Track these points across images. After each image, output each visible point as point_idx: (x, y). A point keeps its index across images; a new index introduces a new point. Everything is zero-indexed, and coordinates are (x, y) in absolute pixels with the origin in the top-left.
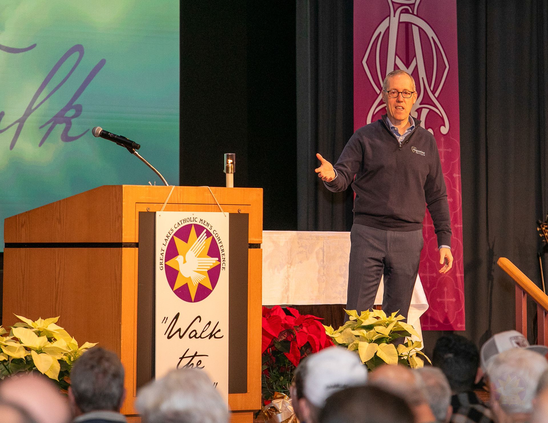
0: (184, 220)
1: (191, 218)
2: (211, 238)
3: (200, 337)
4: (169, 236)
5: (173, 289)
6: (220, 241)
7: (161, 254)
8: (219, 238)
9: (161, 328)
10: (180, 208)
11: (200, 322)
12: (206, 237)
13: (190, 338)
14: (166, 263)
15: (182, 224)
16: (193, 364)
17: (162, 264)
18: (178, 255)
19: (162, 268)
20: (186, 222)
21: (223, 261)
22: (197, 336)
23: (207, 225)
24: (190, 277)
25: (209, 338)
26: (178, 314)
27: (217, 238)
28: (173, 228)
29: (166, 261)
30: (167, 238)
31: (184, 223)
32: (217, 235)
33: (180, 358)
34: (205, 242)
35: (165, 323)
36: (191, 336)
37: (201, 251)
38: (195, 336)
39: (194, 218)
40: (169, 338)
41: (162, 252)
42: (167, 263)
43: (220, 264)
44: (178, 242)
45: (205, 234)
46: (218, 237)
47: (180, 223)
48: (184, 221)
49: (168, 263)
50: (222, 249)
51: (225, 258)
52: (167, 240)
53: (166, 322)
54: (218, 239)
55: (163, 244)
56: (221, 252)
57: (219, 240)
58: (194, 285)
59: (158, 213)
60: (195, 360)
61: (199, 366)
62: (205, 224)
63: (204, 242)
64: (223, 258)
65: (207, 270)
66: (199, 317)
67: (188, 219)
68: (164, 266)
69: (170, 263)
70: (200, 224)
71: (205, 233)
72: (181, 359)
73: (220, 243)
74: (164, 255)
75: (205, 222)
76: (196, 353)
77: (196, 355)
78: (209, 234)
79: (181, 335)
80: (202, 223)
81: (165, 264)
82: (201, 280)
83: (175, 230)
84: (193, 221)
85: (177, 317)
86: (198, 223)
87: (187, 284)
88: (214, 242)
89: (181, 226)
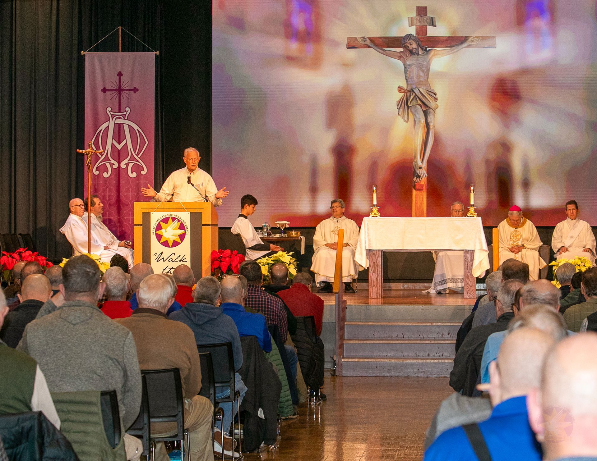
0: (165, 215)
2: (180, 222)
3: (175, 261)
4: (157, 222)
5: (160, 242)
6: (185, 223)
7: (153, 229)
9: (153, 258)
10: (164, 211)
11: (174, 255)
12: (177, 222)
13: (169, 261)
21: (187, 231)
24: (169, 238)
26: (162, 252)
28: (160, 218)
35: (155, 256)
37: (174, 227)
38: (172, 261)
40: (157, 261)
46: (184, 221)
47: (163, 216)
49: (157, 232)
50: (186, 226)
55: (154, 225)
58: (171, 241)
59: (151, 213)
62: (177, 216)
63: (176, 224)
65: (178, 235)
66: (174, 253)
67: (168, 215)
68: (155, 233)
69: (158, 232)
70: (174, 217)
71: (177, 220)
72: (164, 269)
74: (155, 229)
77: (172, 268)
78: (179, 221)
79: (164, 260)
80: (175, 216)
81: (156, 233)
82: (175, 239)
83: (161, 219)
84: (171, 215)
85: (162, 253)
86: (173, 216)
87: (167, 240)
88: (182, 224)
89: (164, 218)
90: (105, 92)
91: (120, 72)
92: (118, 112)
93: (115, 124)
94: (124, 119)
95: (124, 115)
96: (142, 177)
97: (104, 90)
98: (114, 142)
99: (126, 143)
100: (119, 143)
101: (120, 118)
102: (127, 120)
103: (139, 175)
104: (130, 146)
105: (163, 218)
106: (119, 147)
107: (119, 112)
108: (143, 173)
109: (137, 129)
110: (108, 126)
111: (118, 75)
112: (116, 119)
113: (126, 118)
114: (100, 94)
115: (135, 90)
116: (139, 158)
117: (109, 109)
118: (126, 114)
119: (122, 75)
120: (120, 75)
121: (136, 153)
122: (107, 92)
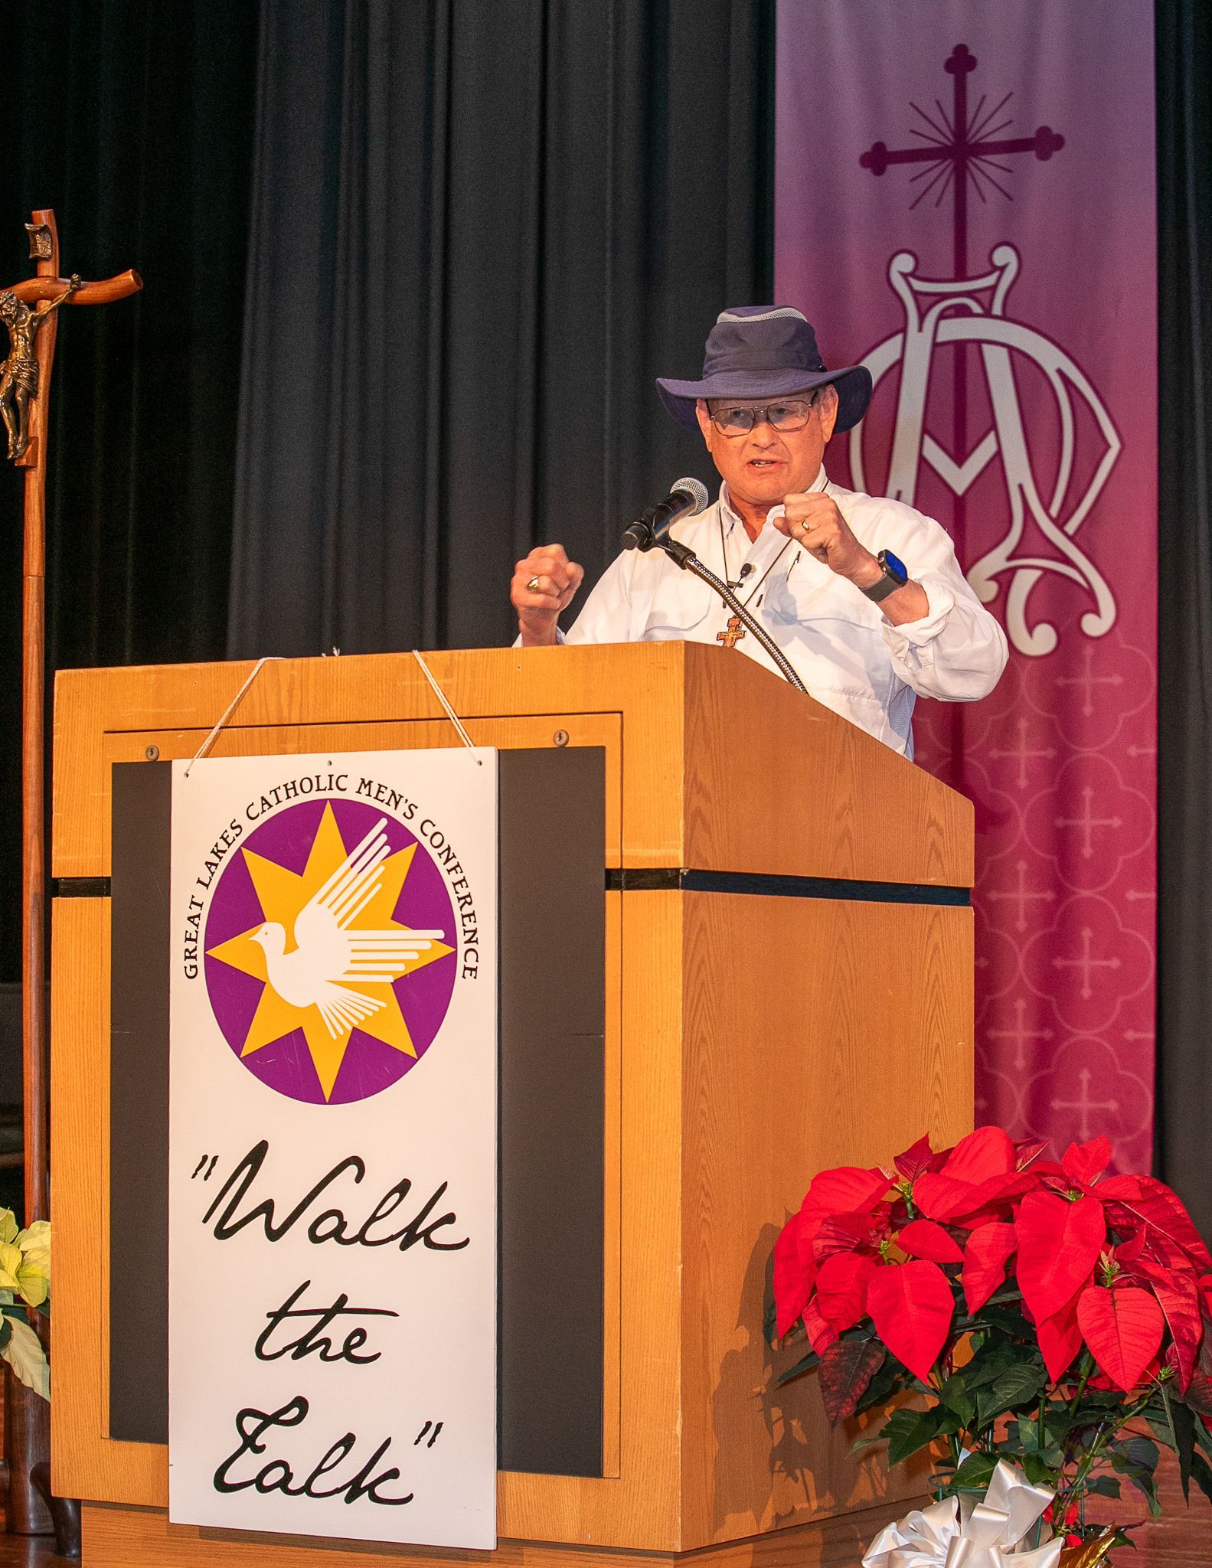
0: (290, 786)
1: (318, 777)
2: (409, 852)
3: (361, 1237)
4: (224, 852)
5: (238, 1052)
6: (452, 864)
7: (189, 919)
8: (449, 849)
10: (286, 743)
11: (358, 1179)
12: (387, 849)
13: (315, 1239)
14: (211, 952)
15: (279, 802)
16: (327, 1342)
17: (195, 957)
18: (262, 919)
19: (194, 970)
20: (296, 794)
21: (469, 941)
22: (346, 1235)
23: (392, 802)
24: (314, 1006)
25: (404, 1247)
27: (440, 850)
28: (243, 820)
29: (209, 944)
30: (215, 860)
31: (289, 797)
32: (437, 840)
33: (269, 1315)
34: (382, 869)
35: (206, 1178)
36: (321, 1231)
37: (362, 905)
38: (338, 1235)
39: (331, 776)
40: (222, 1233)
41: (196, 910)
42: (216, 952)
43: (455, 954)
44: (262, 871)
45: (384, 838)
46: (444, 847)
47: (272, 799)
48: (287, 790)
49: (219, 952)
50: (460, 896)
51: (475, 931)
52: (216, 865)
53: (209, 1173)
54: (445, 856)
55: (199, 881)
56: (456, 905)
57: (448, 860)
58: (334, 1036)
59: (179, 766)
60: (338, 1330)
61: (354, 1352)
62: (386, 796)
63: (377, 867)
64: (465, 932)
65: (391, 979)
66: (357, 1161)
67: (306, 784)
68: (200, 963)
69: (224, 952)
70: (362, 799)
71: (382, 832)
72: (277, 1316)
73: (454, 868)
74: (203, 922)
75: (382, 789)
76: (343, 1299)
77: (341, 1305)
78: (398, 837)
79: (276, 1225)
80: (369, 795)
81: (207, 957)
82: (362, 1018)
83: (250, 828)
84: (331, 789)
85: (257, 1156)
86: (350, 795)
87: (299, 1033)
88: (422, 866)
89: (277, 809)
90: (879, 171)
91: (961, 50)
92: (952, 276)
93: (935, 345)
94: (987, 314)
95: (988, 293)
96: (1089, 651)
97: (878, 159)
98: (936, 455)
99: (999, 455)
100: (960, 457)
101: (962, 312)
102: (1004, 317)
103: (1070, 637)
104: (1018, 471)
105: (270, 813)
106: (960, 478)
107: (960, 275)
108: (1094, 626)
109: (1060, 372)
110: (899, 364)
111: (950, 66)
112: (942, 316)
113: (997, 310)
114: (858, 180)
115: (1046, 143)
116: (1071, 538)
117: (904, 263)
118: (993, 289)
119: (971, 63)
120: (961, 63)
121: (1054, 510)
122: (893, 169)
